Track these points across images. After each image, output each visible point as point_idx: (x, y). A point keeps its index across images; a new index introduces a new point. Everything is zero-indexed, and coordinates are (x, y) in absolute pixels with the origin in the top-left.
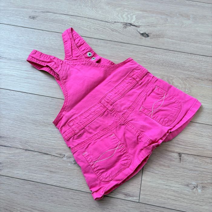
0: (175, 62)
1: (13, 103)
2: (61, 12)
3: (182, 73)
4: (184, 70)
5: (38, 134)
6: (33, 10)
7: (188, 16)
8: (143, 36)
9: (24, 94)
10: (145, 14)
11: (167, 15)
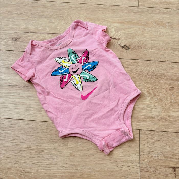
0: (158, 72)
1: (5, 131)
2: (43, 31)
3: (166, 83)
4: (167, 80)
5: (33, 163)
6: (15, 32)
7: (164, 25)
8: (124, 49)
9: (15, 121)
10: (124, 26)
11: (144, 25)
